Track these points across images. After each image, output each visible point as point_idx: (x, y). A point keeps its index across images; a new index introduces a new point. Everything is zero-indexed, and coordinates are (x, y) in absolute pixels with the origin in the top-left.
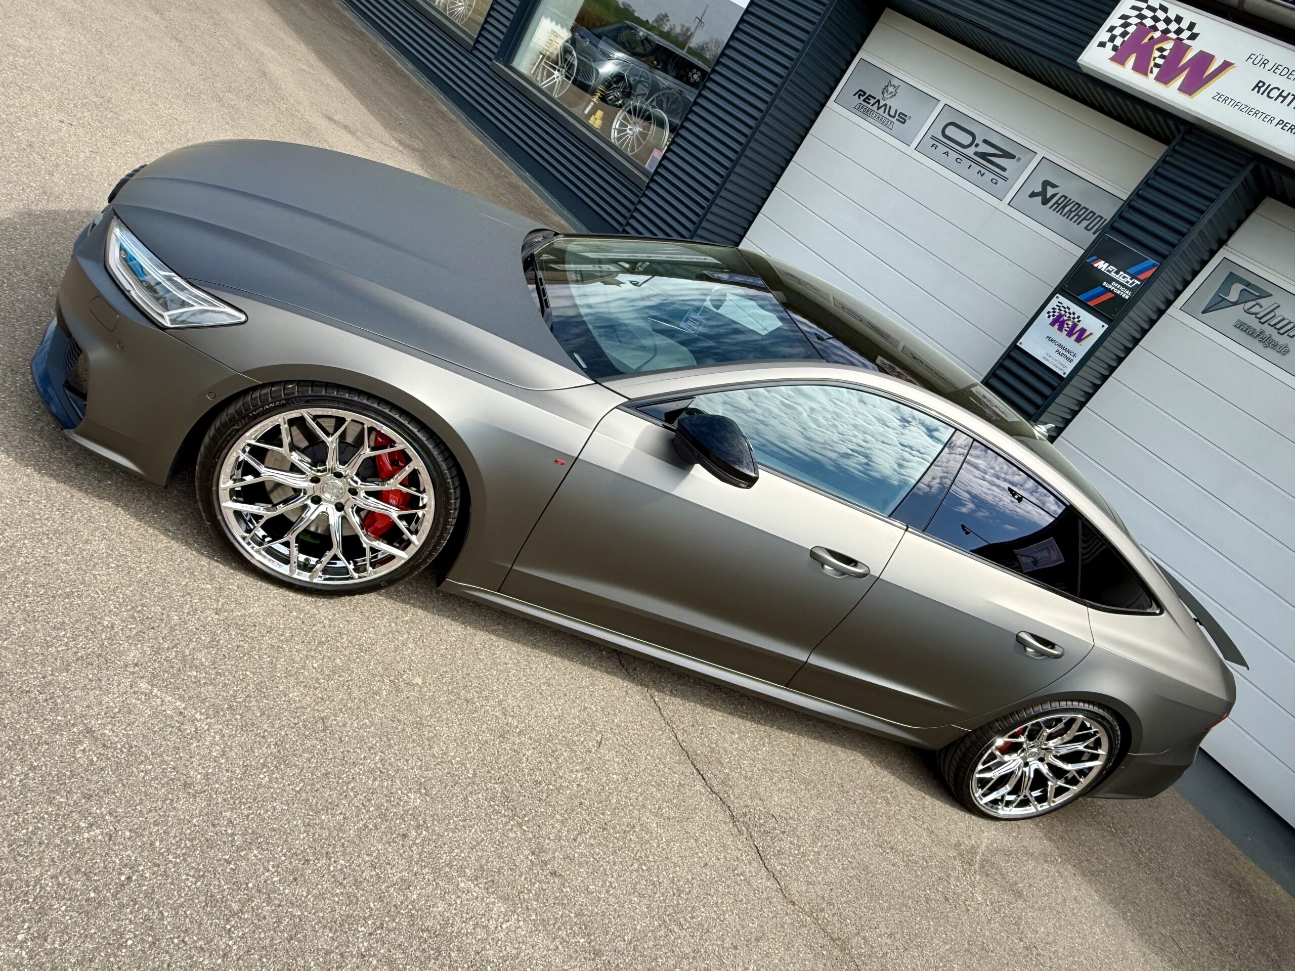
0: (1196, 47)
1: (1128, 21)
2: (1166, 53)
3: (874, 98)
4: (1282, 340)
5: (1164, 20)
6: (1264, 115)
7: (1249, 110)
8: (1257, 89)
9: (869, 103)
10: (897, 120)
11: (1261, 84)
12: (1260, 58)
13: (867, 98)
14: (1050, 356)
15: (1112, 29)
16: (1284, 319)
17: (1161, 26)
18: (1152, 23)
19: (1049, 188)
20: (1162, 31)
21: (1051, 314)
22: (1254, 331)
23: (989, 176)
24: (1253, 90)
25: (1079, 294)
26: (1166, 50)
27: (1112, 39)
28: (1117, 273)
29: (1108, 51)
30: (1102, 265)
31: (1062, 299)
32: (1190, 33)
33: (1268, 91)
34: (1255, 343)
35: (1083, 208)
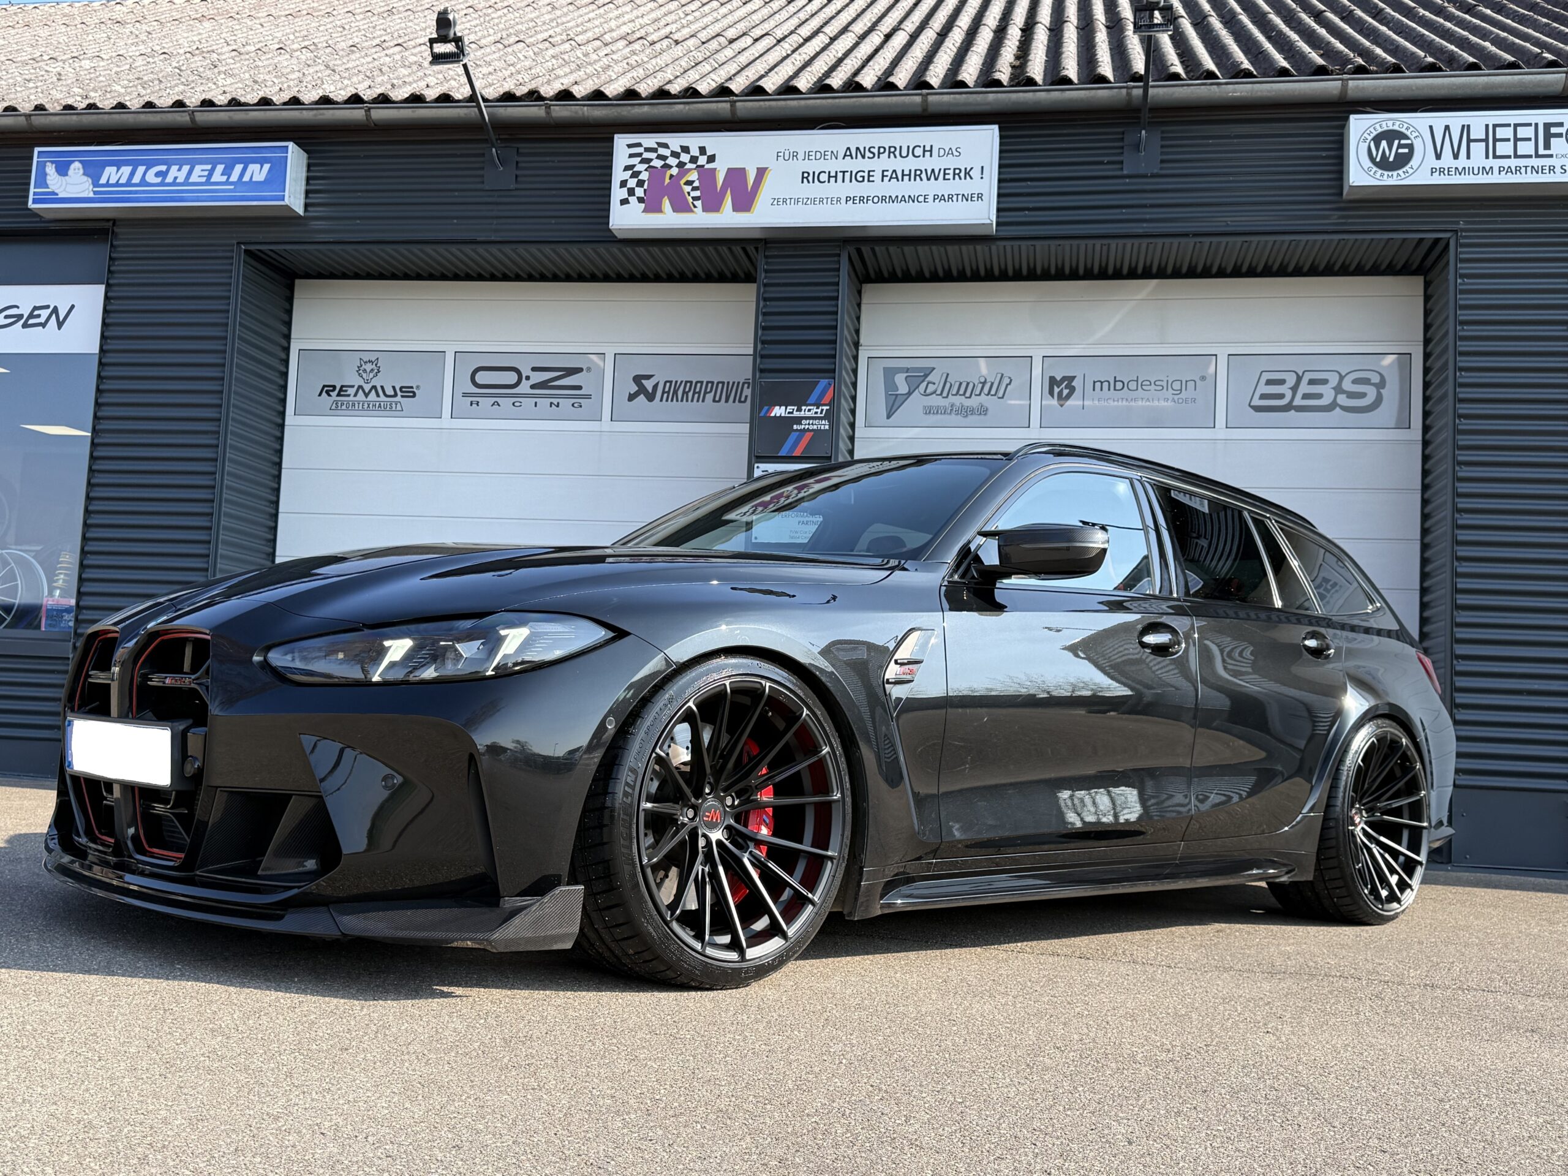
0: (721, 168)
1: (635, 169)
2: (696, 184)
3: (353, 386)
4: (974, 402)
5: (671, 156)
6: (829, 200)
7: (814, 201)
8: (805, 180)
9: (349, 395)
10: (402, 396)
11: (806, 175)
12: (787, 153)
13: (341, 390)
14: (796, 532)
16: (961, 384)
18: (663, 163)
19: (643, 381)
20: (677, 166)
22: (945, 407)
23: (566, 403)
24: (803, 182)
25: (777, 453)
26: (693, 182)
27: (631, 192)
28: (799, 410)
30: (778, 411)
31: (762, 467)
32: (705, 157)
33: (817, 177)
34: (954, 418)
35: (697, 383)
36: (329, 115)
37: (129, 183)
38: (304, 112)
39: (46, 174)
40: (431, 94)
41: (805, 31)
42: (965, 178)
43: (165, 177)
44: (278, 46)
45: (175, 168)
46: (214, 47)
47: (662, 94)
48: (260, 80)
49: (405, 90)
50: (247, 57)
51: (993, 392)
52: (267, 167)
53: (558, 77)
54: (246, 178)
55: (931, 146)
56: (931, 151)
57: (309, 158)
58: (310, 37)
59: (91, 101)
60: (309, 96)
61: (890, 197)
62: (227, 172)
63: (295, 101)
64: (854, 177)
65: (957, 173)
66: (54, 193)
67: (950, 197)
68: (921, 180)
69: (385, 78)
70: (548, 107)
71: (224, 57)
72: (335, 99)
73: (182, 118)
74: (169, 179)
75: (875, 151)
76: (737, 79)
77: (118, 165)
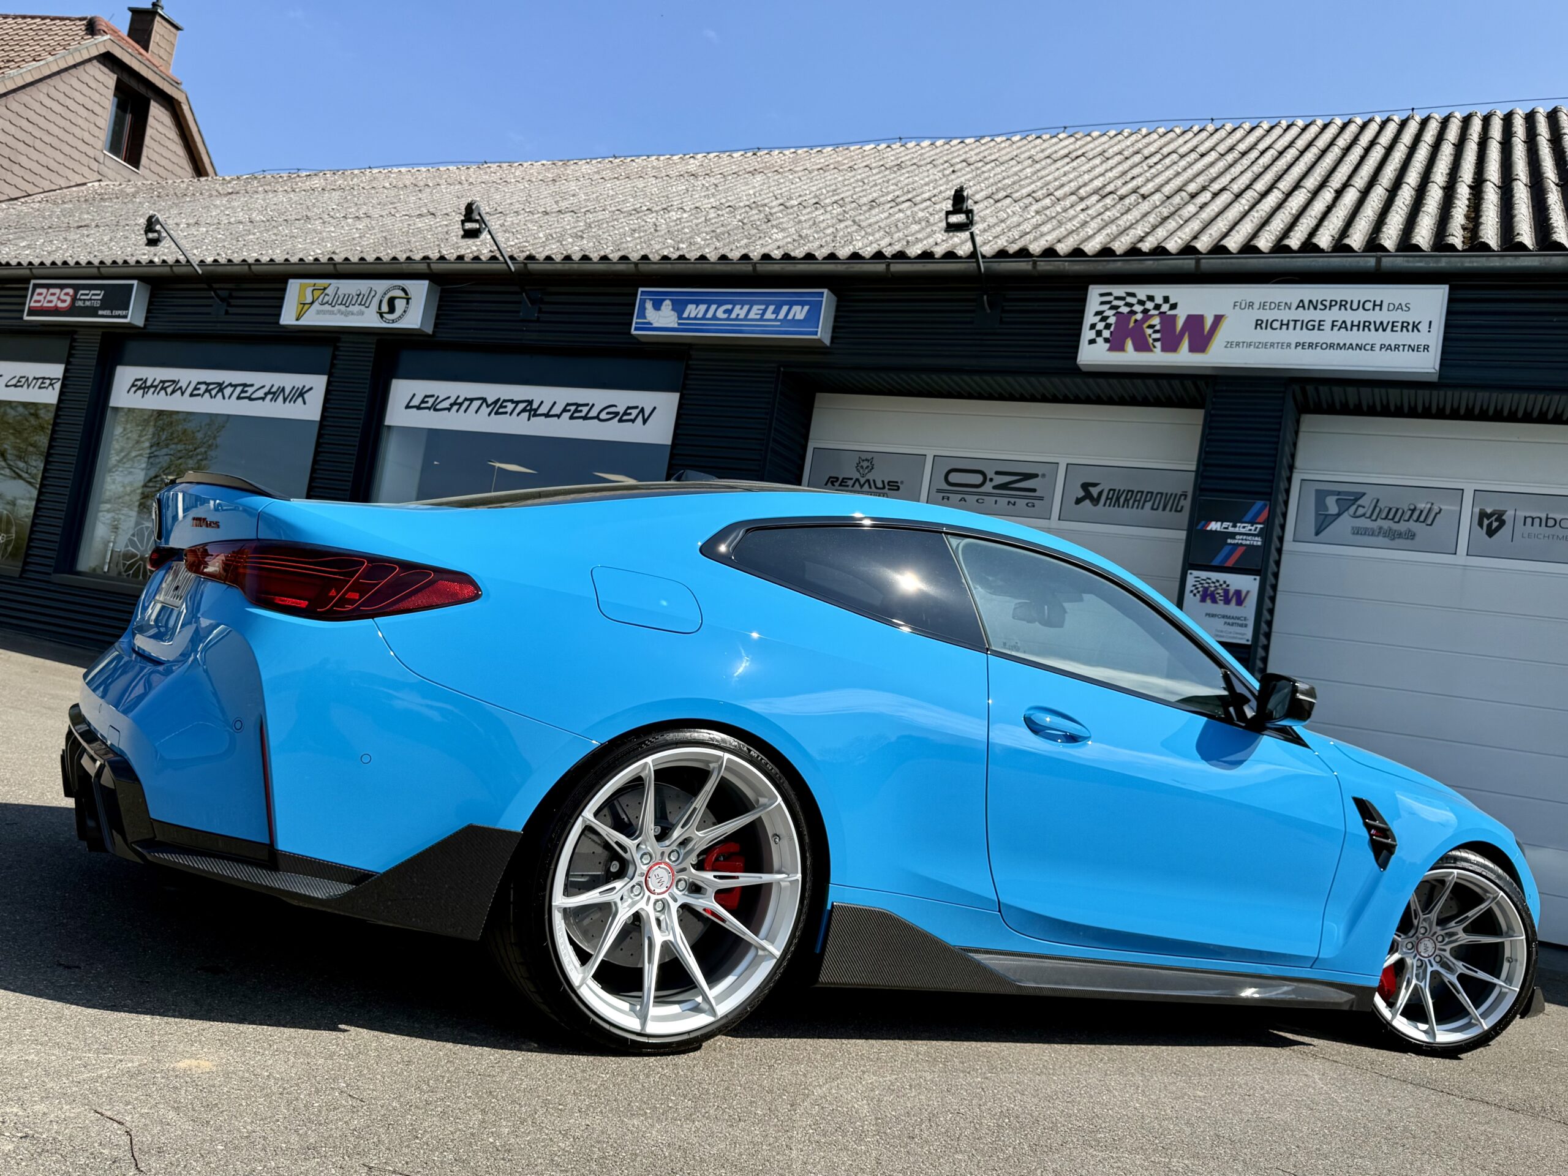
0: (1181, 314)
1: (1105, 314)
2: (1158, 328)
3: (853, 479)
4: (1403, 527)
5: (1138, 304)
6: (1279, 345)
7: (1265, 345)
8: (1258, 327)
9: (848, 484)
10: (892, 489)
11: (1259, 322)
12: (1243, 303)
13: (844, 481)
14: (1222, 631)
15: (1093, 326)
16: (1390, 509)
17: (1138, 308)
18: (1130, 309)
19: (1091, 489)
20: (1142, 312)
21: (1195, 591)
22: (1372, 529)
23: (1021, 503)
24: (1256, 328)
25: (1211, 561)
26: (1155, 326)
27: (1099, 333)
28: (1234, 526)
29: (1101, 345)
30: (1214, 526)
31: (1196, 573)
32: (1168, 305)
33: (1270, 325)
34: (1381, 540)
35: (1138, 492)
36: (857, 267)
37: (703, 318)
38: (839, 266)
39: (645, 309)
40: (939, 251)
41: (1260, 186)
42: (1413, 331)
43: (730, 315)
44: (814, 201)
45: (738, 307)
46: (766, 201)
47: (1134, 251)
48: (803, 235)
49: (917, 246)
50: (791, 210)
51: (1422, 519)
52: (806, 308)
53: (1042, 235)
54: (790, 317)
55: (1382, 302)
56: (1381, 305)
57: (838, 301)
58: (838, 191)
59: (681, 253)
60: (844, 252)
61: (1338, 344)
62: (776, 311)
63: (832, 257)
64: (1305, 325)
65: (1405, 326)
66: (650, 323)
67: (1397, 347)
68: (1369, 330)
69: (901, 234)
70: (1035, 263)
71: (774, 211)
72: (863, 255)
73: (747, 268)
74: (733, 316)
75: (1327, 304)
76: (1203, 238)
77: (697, 303)
